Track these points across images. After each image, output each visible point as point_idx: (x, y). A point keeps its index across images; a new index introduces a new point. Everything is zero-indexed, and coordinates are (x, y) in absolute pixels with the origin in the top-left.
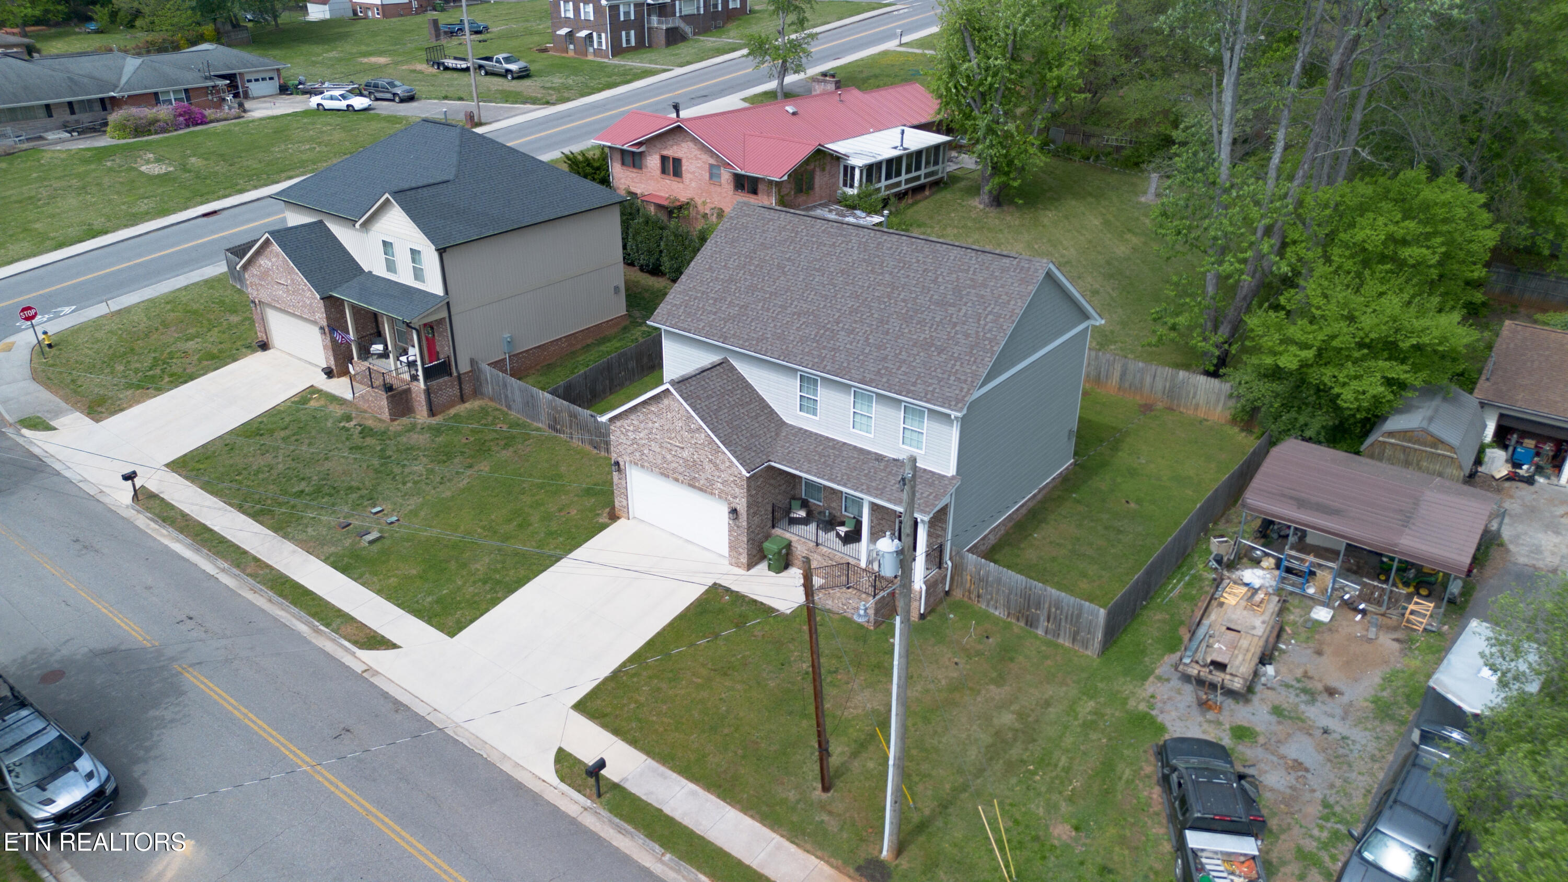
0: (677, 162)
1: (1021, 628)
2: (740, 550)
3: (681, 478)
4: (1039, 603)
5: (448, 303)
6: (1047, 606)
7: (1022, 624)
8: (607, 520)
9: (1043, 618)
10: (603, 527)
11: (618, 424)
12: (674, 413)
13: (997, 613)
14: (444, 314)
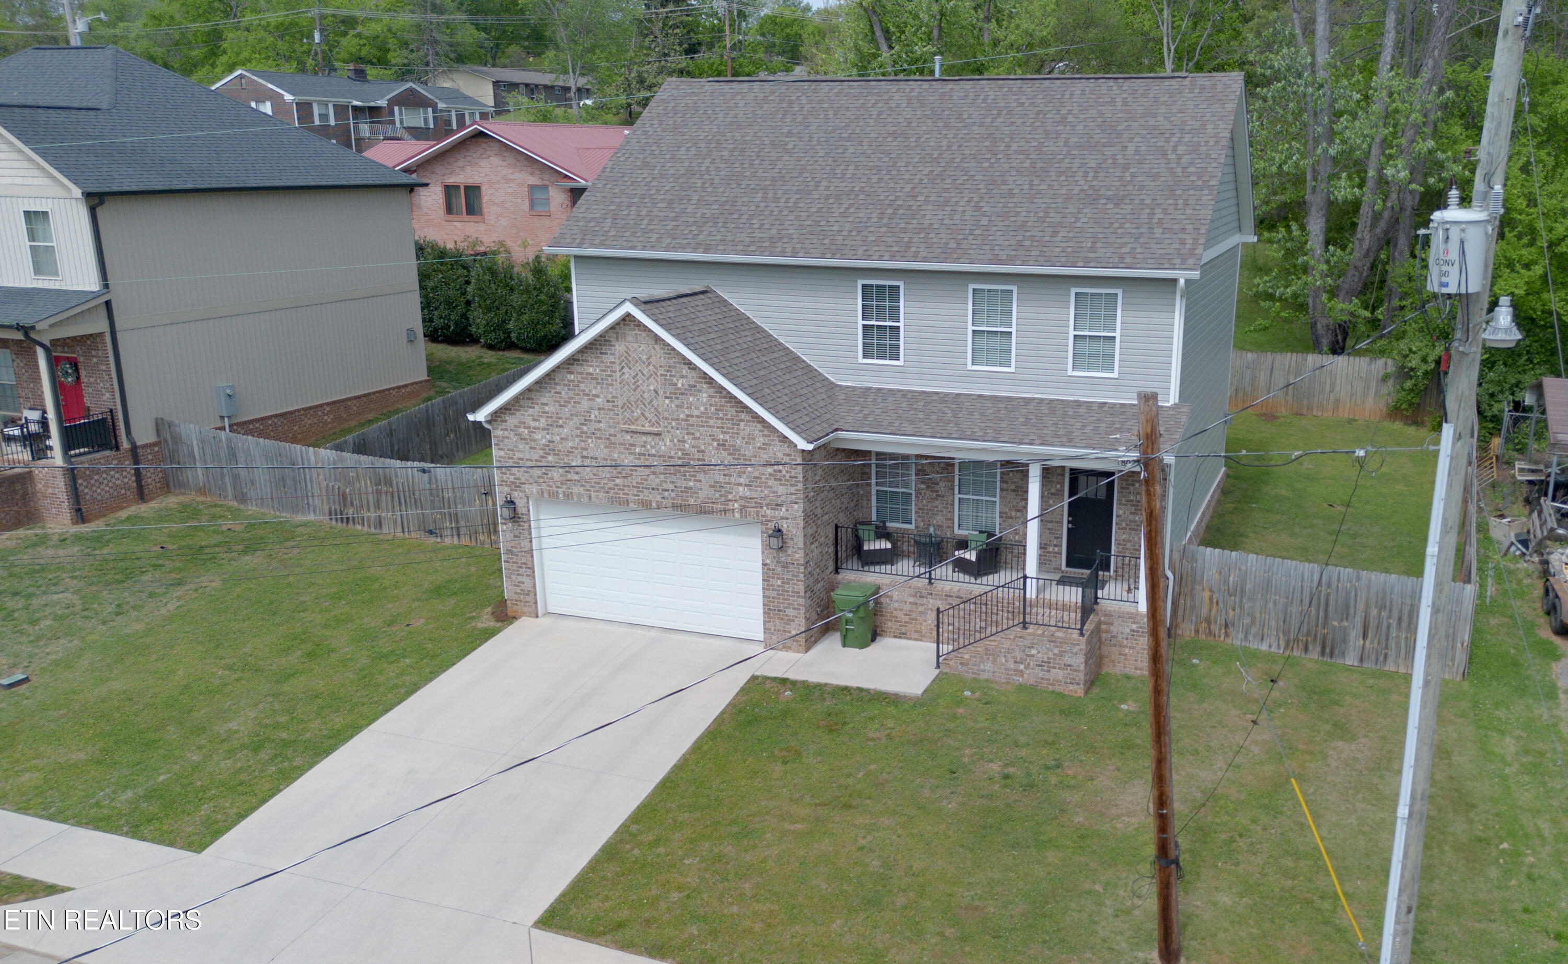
0: (473, 191)
1: (1316, 662)
2: (790, 612)
3: (655, 498)
4: (1347, 607)
5: (108, 304)
6: (1361, 606)
7: (1314, 654)
8: (492, 624)
9: (1354, 635)
10: (489, 634)
11: (512, 421)
12: (638, 367)
13: (1264, 647)
14: (101, 326)
